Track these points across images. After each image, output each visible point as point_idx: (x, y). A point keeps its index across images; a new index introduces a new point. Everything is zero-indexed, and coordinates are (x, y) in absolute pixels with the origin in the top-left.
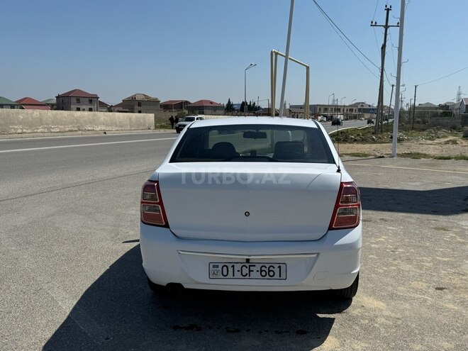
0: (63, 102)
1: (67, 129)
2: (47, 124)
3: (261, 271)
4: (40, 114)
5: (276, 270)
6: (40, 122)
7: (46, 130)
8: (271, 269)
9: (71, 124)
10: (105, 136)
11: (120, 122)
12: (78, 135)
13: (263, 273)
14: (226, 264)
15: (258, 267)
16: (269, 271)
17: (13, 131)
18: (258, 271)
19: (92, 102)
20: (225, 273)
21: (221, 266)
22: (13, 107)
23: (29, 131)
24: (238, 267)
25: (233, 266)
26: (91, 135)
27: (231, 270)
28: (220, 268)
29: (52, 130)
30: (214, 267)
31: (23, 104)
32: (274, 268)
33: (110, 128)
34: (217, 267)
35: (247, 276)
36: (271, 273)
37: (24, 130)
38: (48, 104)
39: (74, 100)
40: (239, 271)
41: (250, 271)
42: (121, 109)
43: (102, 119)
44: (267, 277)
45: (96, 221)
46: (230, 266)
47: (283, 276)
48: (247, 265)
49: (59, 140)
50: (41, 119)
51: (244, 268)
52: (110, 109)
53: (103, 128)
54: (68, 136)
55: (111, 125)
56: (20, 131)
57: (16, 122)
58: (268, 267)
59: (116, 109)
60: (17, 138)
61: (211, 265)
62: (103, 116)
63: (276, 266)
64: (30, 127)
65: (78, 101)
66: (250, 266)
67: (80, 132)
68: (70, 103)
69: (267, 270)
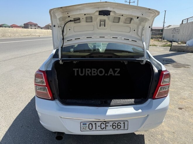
0: (26, 26)
1: (26, 35)
2: (19, 33)
3: (113, 126)
4: (17, 30)
5: (122, 125)
6: (17, 32)
7: (19, 35)
8: (119, 124)
9: (28, 33)
10: (39, 37)
11: (44, 33)
12: (30, 37)
13: (114, 127)
14: (91, 123)
15: (111, 124)
16: (118, 126)
17: (7, 35)
18: (111, 126)
19: (36, 26)
20: (91, 128)
21: (88, 124)
22: (9, 27)
23: (13, 35)
24: (98, 124)
25: (95, 124)
26: (35, 37)
27: (94, 126)
28: (87, 125)
29: (21, 35)
30: (83, 124)
31: (13, 26)
32: (121, 123)
33: (41, 35)
34: (86, 124)
35: (104, 129)
36: (119, 127)
37: (11, 35)
38: (21, 27)
39: (29, 25)
40: (99, 126)
41: (106, 126)
42: (45, 28)
43: (38, 31)
44: (117, 129)
45: (30, 73)
46: (93, 123)
47: (126, 128)
48: (105, 123)
49: (23, 38)
50: (17, 31)
51: (102, 124)
52: (42, 28)
53: (39, 34)
54: (27, 37)
55: (41, 33)
56: (10, 35)
57: (8, 32)
58: (117, 123)
59: (43, 28)
60: (8, 38)
61: (82, 124)
62: (38, 30)
63: (122, 122)
64: (13, 34)
65: (31, 26)
66: (106, 123)
67: (30, 36)
68: (28, 26)
69: (116, 125)
